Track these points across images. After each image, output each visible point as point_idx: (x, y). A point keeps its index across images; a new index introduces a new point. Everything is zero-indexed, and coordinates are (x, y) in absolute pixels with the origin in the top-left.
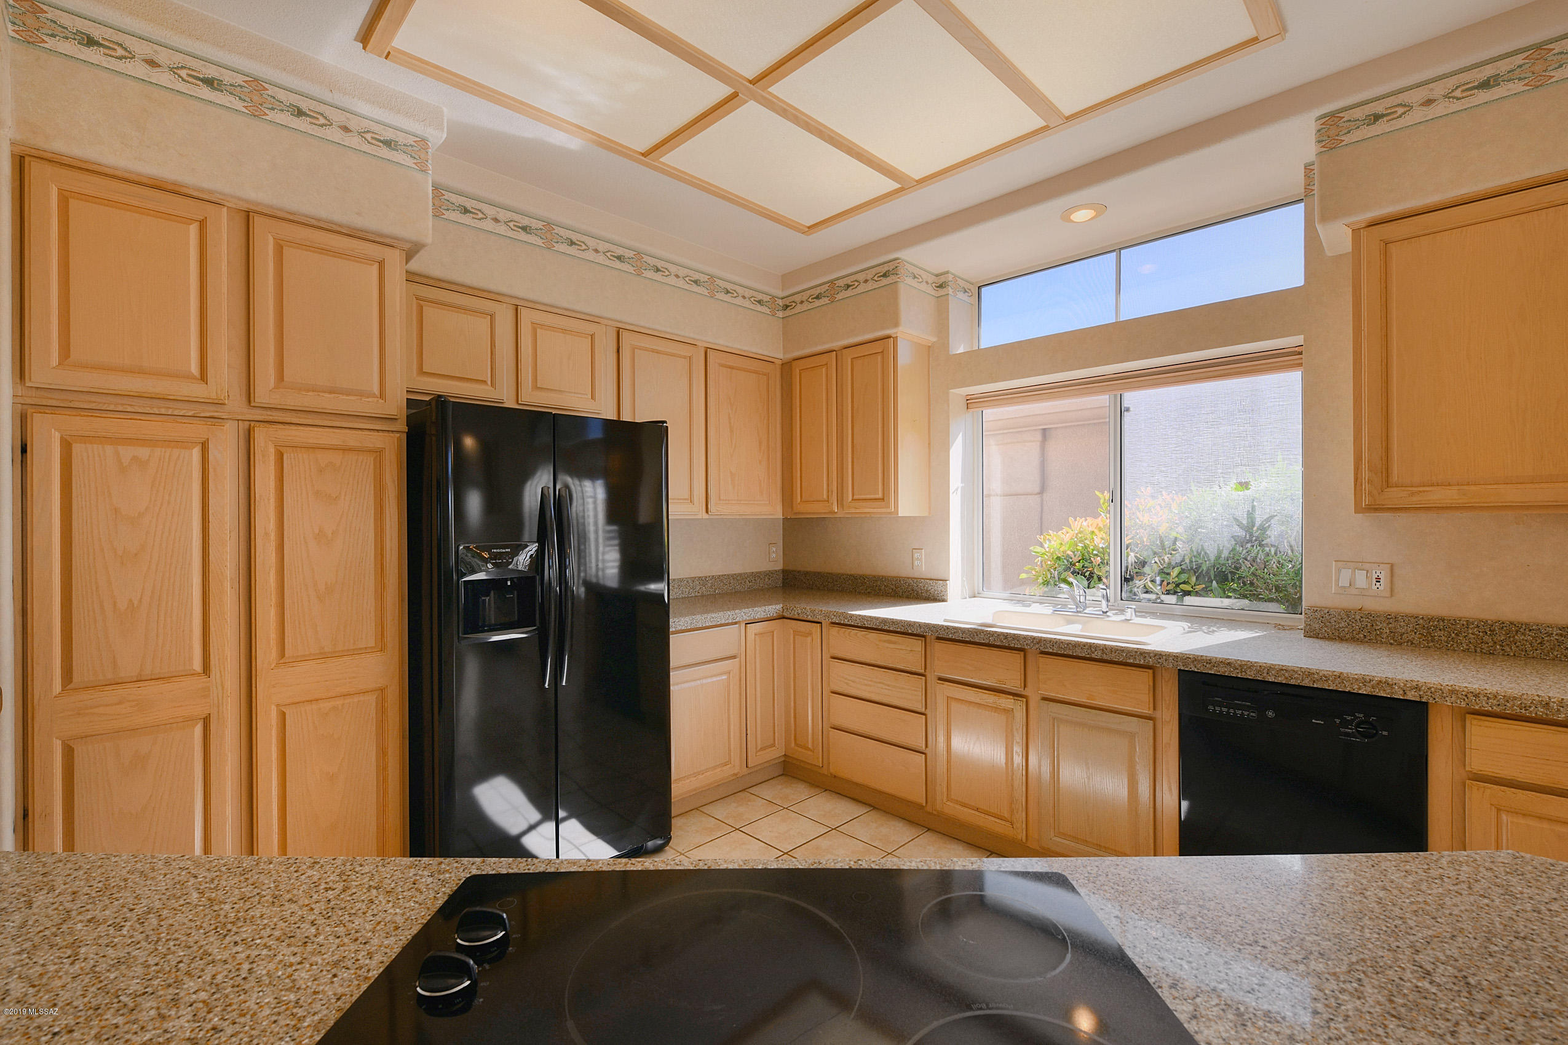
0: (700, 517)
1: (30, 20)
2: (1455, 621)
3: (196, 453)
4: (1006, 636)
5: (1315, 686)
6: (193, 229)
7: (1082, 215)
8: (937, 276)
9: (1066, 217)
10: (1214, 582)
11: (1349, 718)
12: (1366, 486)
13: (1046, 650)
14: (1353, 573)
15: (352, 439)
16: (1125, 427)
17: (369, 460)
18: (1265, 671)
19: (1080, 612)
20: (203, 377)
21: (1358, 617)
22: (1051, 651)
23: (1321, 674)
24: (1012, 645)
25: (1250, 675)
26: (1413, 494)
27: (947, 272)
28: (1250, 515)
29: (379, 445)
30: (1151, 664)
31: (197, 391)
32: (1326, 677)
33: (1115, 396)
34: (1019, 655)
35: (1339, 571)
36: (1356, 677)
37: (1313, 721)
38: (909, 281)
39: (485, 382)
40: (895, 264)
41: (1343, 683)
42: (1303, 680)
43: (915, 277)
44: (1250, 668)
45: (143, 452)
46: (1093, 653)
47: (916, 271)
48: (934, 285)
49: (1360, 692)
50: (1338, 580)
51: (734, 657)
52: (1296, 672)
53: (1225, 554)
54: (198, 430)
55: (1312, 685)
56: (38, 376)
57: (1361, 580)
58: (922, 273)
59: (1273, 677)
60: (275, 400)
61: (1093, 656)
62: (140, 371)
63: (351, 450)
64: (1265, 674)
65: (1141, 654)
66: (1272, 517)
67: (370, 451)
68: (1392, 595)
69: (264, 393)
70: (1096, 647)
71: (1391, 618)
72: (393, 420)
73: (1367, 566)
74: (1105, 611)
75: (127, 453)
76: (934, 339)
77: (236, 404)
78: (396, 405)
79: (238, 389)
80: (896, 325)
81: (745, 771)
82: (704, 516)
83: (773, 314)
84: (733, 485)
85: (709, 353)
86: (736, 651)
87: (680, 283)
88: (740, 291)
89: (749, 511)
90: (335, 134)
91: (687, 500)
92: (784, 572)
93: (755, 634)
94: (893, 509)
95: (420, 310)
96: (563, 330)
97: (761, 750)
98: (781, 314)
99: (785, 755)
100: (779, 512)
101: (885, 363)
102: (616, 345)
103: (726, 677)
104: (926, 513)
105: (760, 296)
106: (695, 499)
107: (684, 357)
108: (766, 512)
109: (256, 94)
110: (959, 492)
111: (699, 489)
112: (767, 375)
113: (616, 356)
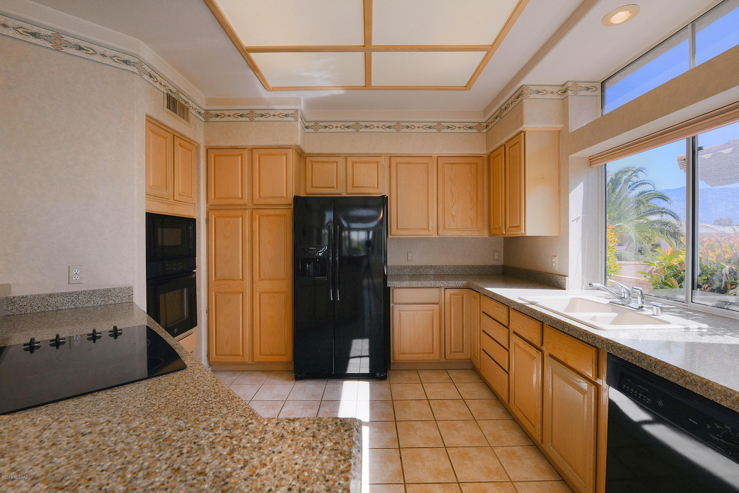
0: (434, 236)
3: (240, 219)
5: (687, 387)
6: (240, 157)
11: (718, 427)
17: (283, 218)
18: (653, 365)
20: (242, 198)
23: (691, 378)
25: (644, 365)
29: (286, 214)
31: (240, 202)
32: (695, 382)
36: (719, 388)
37: (690, 419)
39: (334, 187)
41: (708, 391)
42: (678, 380)
44: (644, 359)
45: (230, 219)
49: (722, 404)
51: (438, 303)
54: (241, 213)
55: (684, 386)
59: (658, 372)
60: (259, 202)
62: (230, 198)
63: (278, 215)
64: (653, 368)
67: (283, 215)
69: (255, 202)
75: (226, 219)
77: (250, 205)
78: (290, 200)
79: (250, 201)
80: (522, 124)
81: (443, 360)
82: (437, 236)
83: (480, 132)
84: (454, 222)
85: (439, 159)
86: (437, 301)
87: (421, 130)
88: (457, 125)
89: (463, 234)
90: (271, 118)
91: (425, 229)
92: (503, 266)
93: (451, 295)
94: (523, 232)
95: (312, 165)
96: (365, 162)
97: (454, 352)
98: (485, 131)
99: (470, 359)
100: (486, 234)
101: (520, 147)
102: (389, 165)
103: (431, 312)
104: (556, 234)
105: (470, 125)
106: (430, 228)
107: (424, 163)
108: (475, 234)
109: (251, 114)
110: (580, 220)
111: (433, 224)
112: (476, 164)
113: (389, 168)
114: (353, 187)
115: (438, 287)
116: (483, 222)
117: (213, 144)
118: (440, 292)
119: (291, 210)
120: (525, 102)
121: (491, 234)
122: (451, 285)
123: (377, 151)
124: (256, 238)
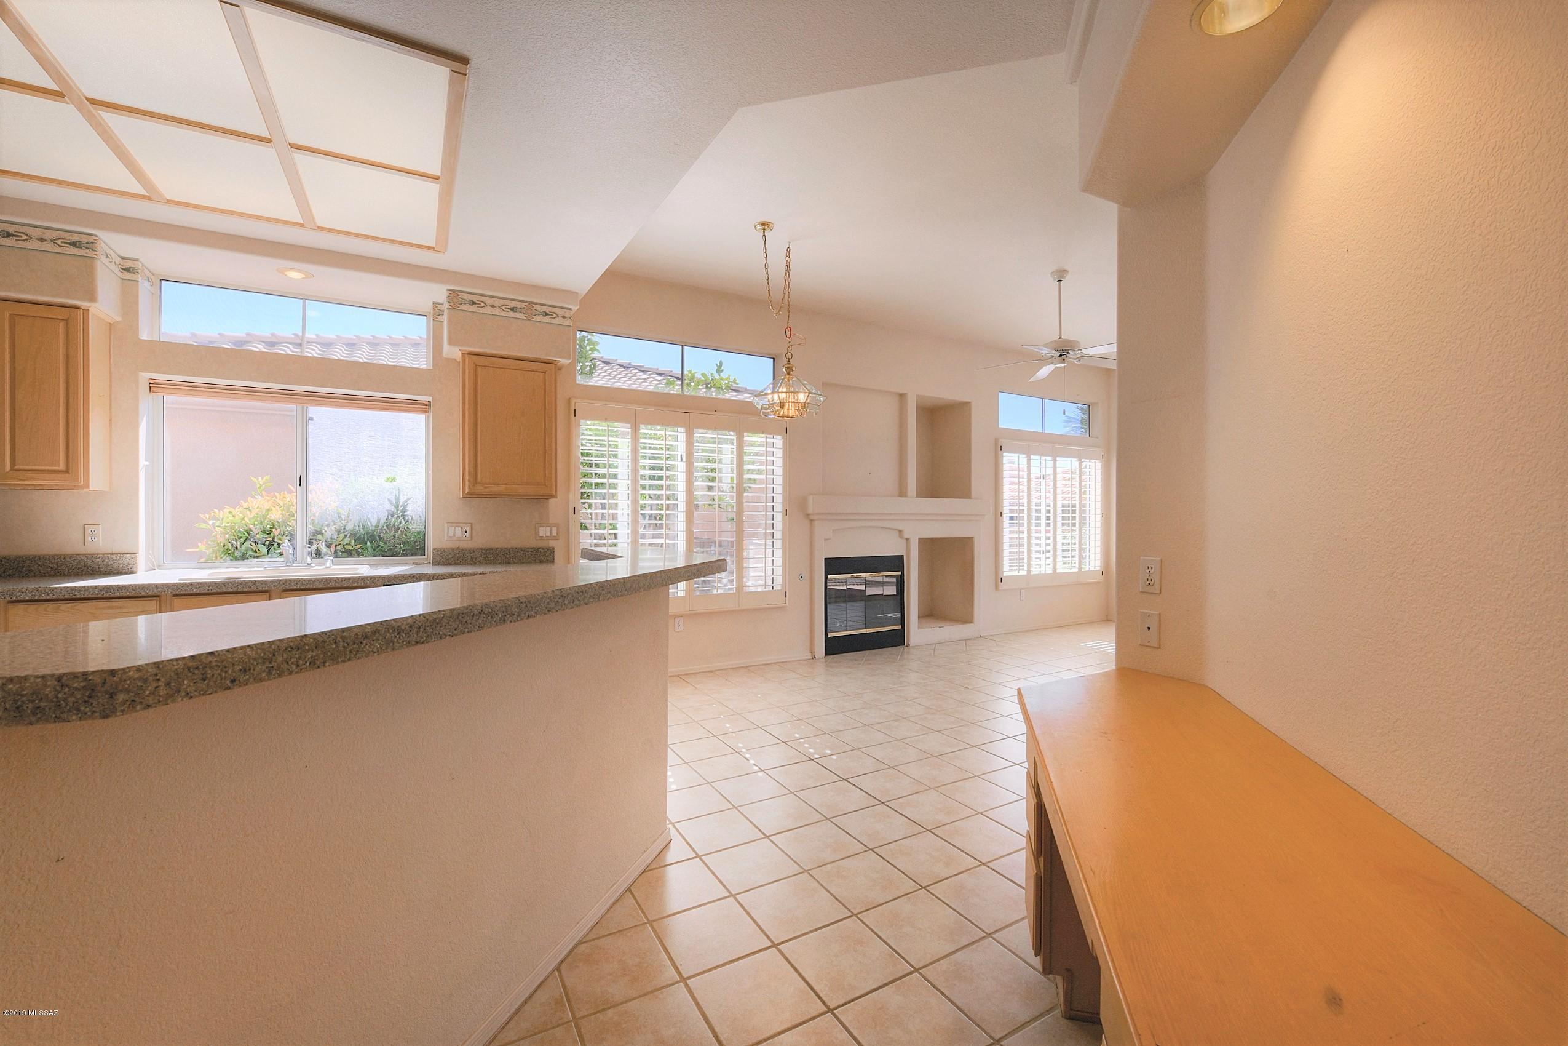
2: (496, 550)
4: (254, 583)
7: (294, 275)
8: (122, 258)
9: (282, 271)
10: (368, 543)
12: (467, 482)
13: (291, 588)
14: (455, 528)
16: (310, 430)
19: (290, 566)
21: (457, 552)
22: (295, 587)
24: (260, 589)
26: (486, 488)
27: (137, 260)
28: (398, 499)
30: (368, 584)
33: (303, 407)
34: (265, 596)
35: (448, 528)
38: (103, 259)
40: (91, 239)
43: (107, 257)
46: (329, 584)
47: (109, 251)
48: (120, 266)
50: (448, 533)
52: (445, 575)
53: (382, 522)
57: (459, 533)
58: (112, 253)
61: (329, 585)
65: (362, 579)
66: (409, 499)
68: (472, 539)
70: (330, 580)
71: (471, 551)
73: (461, 525)
74: (309, 563)
76: (118, 318)
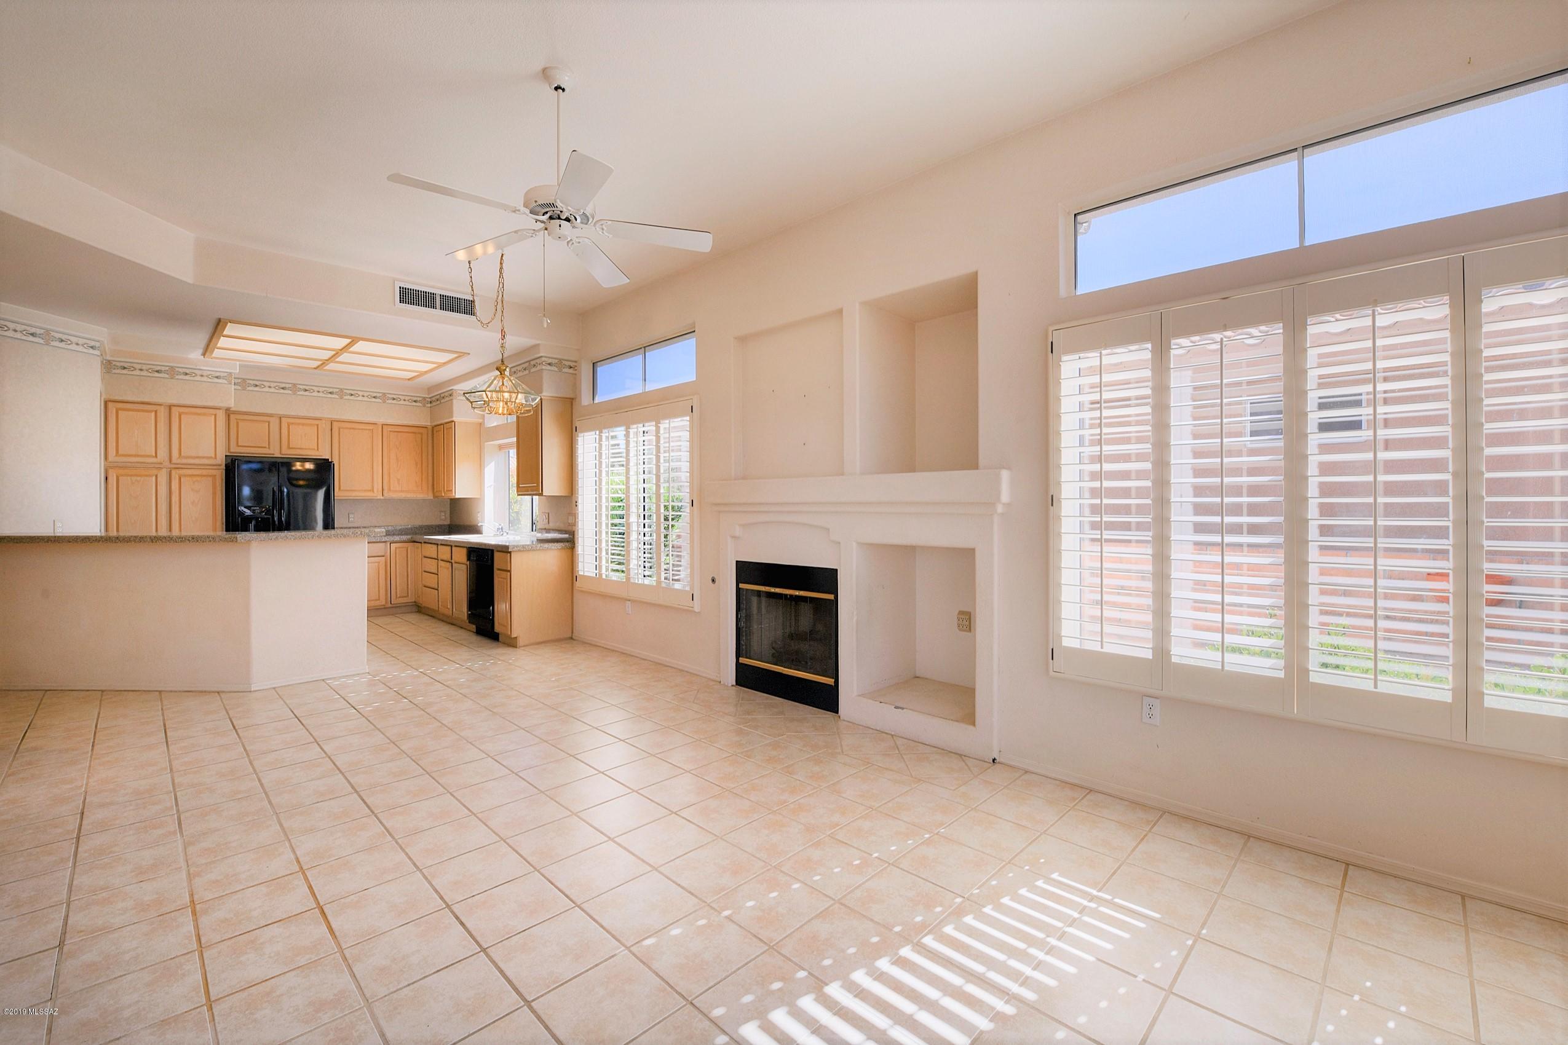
0: (379, 498)
1: (109, 366)
3: (154, 478)
6: (153, 414)
15: (205, 472)
17: (210, 479)
20: (156, 456)
29: (215, 474)
31: (154, 460)
39: (265, 447)
45: (139, 478)
51: (383, 556)
54: (155, 472)
56: (110, 459)
60: (179, 461)
62: (138, 456)
63: (204, 476)
67: (210, 476)
69: (174, 460)
72: (220, 465)
75: (134, 478)
77: (167, 464)
78: (221, 460)
79: (167, 459)
80: (452, 417)
81: (390, 605)
82: (382, 498)
83: (424, 406)
84: (399, 484)
85: (384, 427)
86: (383, 554)
87: (365, 399)
88: (403, 398)
89: (410, 496)
90: (198, 378)
91: (371, 490)
92: (449, 525)
93: (396, 548)
94: (454, 494)
95: (238, 423)
96: (303, 424)
97: (400, 597)
98: (429, 405)
99: (415, 602)
100: (431, 497)
101: (452, 430)
102: (330, 428)
103: (377, 564)
104: (479, 497)
105: (415, 399)
106: (375, 490)
107: (370, 430)
108: (420, 496)
109: (172, 372)
110: (493, 486)
111: (378, 486)
112: (422, 434)
113: (330, 432)
114: (289, 448)
115: (384, 542)
116: (428, 484)
117: (112, 398)
118: (386, 546)
119: (221, 470)
120: (455, 401)
121: (435, 497)
122: (396, 539)
123: (318, 415)
124: (175, 498)
